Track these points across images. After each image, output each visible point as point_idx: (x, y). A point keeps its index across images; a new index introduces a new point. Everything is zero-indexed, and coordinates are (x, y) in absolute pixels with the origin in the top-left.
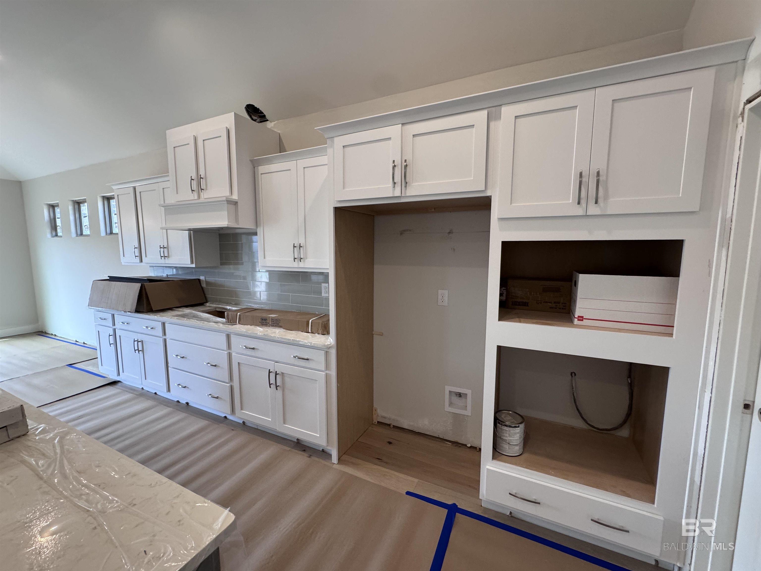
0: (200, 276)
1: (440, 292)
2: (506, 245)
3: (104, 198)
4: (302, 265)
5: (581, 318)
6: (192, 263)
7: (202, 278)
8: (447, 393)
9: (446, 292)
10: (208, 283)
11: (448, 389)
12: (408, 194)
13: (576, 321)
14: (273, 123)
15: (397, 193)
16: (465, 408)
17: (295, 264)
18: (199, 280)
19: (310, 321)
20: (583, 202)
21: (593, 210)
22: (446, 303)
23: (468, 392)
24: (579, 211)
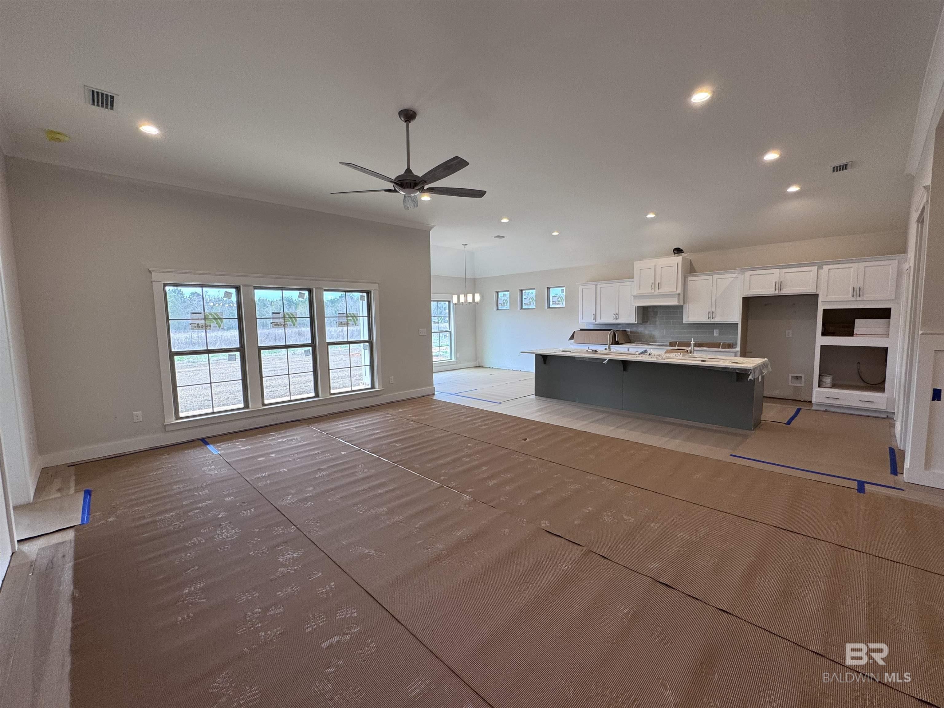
0: (626, 328)
1: (787, 331)
2: (825, 311)
3: (547, 288)
4: (712, 320)
5: (856, 334)
6: (635, 321)
7: (627, 330)
8: (790, 377)
9: (790, 331)
10: (631, 332)
11: (791, 375)
12: (781, 293)
13: (854, 336)
14: (686, 254)
15: (777, 292)
16: (801, 383)
17: (709, 320)
18: (626, 331)
19: (721, 343)
20: (855, 296)
21: (858, 299)
22: (791, 336)
23: (803, 376)
24: (854, 299)
